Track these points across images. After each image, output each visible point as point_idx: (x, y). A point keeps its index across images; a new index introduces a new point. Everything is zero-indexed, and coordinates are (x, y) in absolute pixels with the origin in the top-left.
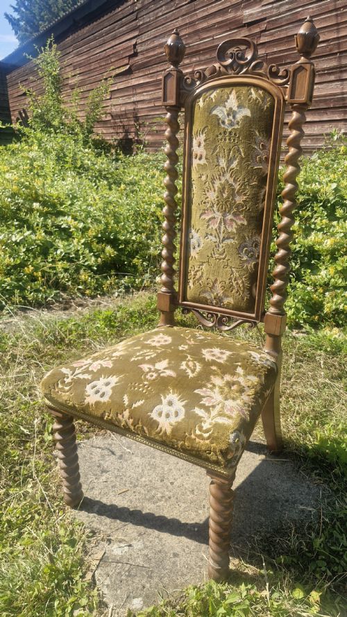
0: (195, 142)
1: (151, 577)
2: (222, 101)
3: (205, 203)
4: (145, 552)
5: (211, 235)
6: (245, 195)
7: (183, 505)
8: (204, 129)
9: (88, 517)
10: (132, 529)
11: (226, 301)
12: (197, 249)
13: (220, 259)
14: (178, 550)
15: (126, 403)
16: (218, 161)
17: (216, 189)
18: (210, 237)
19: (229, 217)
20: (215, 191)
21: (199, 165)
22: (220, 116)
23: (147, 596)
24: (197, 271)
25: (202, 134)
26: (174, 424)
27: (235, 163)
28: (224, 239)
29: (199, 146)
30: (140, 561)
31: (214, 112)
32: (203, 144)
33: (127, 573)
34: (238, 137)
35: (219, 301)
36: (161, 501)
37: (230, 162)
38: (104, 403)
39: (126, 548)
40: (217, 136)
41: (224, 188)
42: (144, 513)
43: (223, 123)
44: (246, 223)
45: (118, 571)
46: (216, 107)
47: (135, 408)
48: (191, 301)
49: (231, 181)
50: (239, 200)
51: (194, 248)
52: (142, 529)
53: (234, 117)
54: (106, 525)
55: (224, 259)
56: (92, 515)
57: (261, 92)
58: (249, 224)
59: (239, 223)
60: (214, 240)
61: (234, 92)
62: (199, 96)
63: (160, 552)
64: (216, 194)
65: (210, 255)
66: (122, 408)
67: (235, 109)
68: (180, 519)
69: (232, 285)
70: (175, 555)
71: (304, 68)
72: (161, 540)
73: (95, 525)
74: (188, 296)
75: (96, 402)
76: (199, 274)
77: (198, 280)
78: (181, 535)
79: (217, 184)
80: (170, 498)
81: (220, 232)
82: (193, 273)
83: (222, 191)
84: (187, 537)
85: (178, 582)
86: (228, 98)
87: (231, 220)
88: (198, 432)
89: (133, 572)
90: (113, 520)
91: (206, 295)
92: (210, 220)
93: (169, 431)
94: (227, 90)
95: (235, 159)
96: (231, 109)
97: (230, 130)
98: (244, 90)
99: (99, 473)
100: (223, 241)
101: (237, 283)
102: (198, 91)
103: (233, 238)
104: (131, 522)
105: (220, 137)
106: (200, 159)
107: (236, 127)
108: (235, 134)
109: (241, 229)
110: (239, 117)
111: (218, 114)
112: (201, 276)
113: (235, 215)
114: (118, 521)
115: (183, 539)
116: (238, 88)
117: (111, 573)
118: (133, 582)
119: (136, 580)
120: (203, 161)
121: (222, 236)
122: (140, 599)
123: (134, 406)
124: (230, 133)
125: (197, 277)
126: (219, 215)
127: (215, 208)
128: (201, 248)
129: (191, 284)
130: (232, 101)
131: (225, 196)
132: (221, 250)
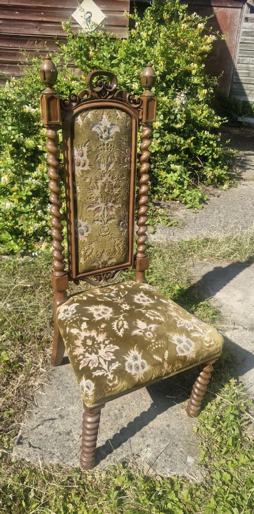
0: (76, 152)
1: (177, 445)
2: (97, 120)
3: (90, 198)
4: (157, 440)
5: (98, 220)
6: (119, 187)
7: (133, 403)
8: (86, 142)
9: (108, 460)
10: (135, 439)
11: (110, 262)
12: (86, 234)
13: (106, 236)
14: (165, 423)
15: (160, 360)
16: (99, 166)
17: (100, 187)
18: (96, 222)
19: (110, 204)
20: (98, 188)
21: (82, 171)
22: (99, 132)
23: (188, 453)
24: (87, 250)
25: (84, 146)
26: (194, 350)
27: (112, 166)
28: (108, 220)
29: (82, 156)
30: (163, 446)
31: (94, 129)
32: (85, 154)
33: (168, 456)
34: (114, 147)
35: (105, 263)
36: (122, 413)
37: (108, 166)
38: (149, 371)
39: (148, 448)
40: (98, 147)
41: (105, 185)
42: (126, 426)
43: (101, 137)
44: (120, 206)
45: (164, 460)
46: (94, 125)
47: (168, 358)
48: (82, 273)
49: (109, 180)
50: (116, 191)
51: (83, 234)
52: (138, 434)
53: (109, 133)
54: (122, 452)
55: (109, 234)
56: (108, 457)
57: (124, 113)
58: (123, 205)
59: (116, 207)
60: (100, 223)
61: (105, 113)
62: (77, 114)
63: (161, 432)
64: (99, 191)
65: (98, 235)
66: (160, 364)
67: (109, 126)
68: (144, 410)
69: (115, 250)
70: (168, 426)
71: (153, 99)
72: (153, 428)
73: (119, 459)
74: (80, 271)
75: (144, 374)
76: (89, 252)
77: (89, 255)
78: (155, 417)
79: (100, 183)
80: (123, 407)
81: (104, 217)
82: (82, 252)
83: (104, 187)
84: (160, 413)
85: (187, 434)
86: (102, 118)
87: (112, 206)
88: (207, 345)
89: (169, 453)
90: (121, 447)
91: (95, 264)
92: (96, 210)
93: (194, 356)
94: (99, 111)
95: (112, 163)
96: (106, 127)
97: (106, 142)
98: (112, 111)
99: (68, 437)
100: (107, 222)
101: (119, 248)
102: (75, 111)
103: (114, 218)
104: (129, 437)
105: (100, 148)
106: (84, 166)
107: (111, 140)
108: (111, 145)
109: (118, 210)
110: (113, 132)
111: (96, 130)
112: (91, 253)
113: (114, 202)
114: (124, 444)
115: (158, 416)
116: (108, 110)
117: (163, 465)
118: (176, 456)
119: (175, 453)
120: (86, 168)
121: (106, 219)
122: (188, 457)
123: (166, 357)
124: (108, 144)
125: (87, 254)
126: (103, 206)
127: (99, 201)
128: (89, 232)
129: (82, 261)
130: (105, 121)
131: (106, 190)
132: (106, 229)
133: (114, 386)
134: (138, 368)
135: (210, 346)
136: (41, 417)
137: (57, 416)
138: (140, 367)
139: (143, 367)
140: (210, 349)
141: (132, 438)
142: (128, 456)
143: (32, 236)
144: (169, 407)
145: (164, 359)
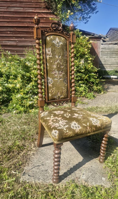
0: (47, 50)
1: (96, 174)
2: (55, 39)
3: (53, 69)
4: (87, 172)
5: (56, 78)
6: (63, 66)
8: (51, 46)
9: (65, 180)
10: (77, 172)
11: (61, 97)
12: (51, 83)
13: (59, 85)
14: (90, 166)
16: (56, 56)
17: (56, 64)
19: (60, 72)
20: (55, 65)
21: (49, 58)
22: (55, 43)
23: (102, 176)
24: (52, 90)
25: (50, 48)
26: (100, 123)
28: (60, 79)
29: (49, 52)
30: (90, 174)
31: (53, 42)
32: (50, 51)
33: (93, 178)
34: (61, 50)
35: (59, 97)
36: (70, 163)
37: (59, 57)
38: (81, 129)
39: (84, 175)
41: (58, 64)
42: (72, 167)
43: (56, 45)
44: (64, 74)
45: (91, 179)
46: (53, 40)
48: (50, 100)
49: (60, 62)
50: (62, 67)
51: (50, 83)
52: (78, 170)
54: (72, 177)
55: (60, 85)
56: (65, 179)
57: (64, 38)
58: (65, 74)
59: (63, 73)
60: (57, 79)
62: (47, 36)
63: (89, 169)
64: (56, 66)
65: (56, 84)
67: (59, 42)
68: (80, 161)
69: (63, 92)
72: (85, 167)
73: (70, 179)
75: (79, 130)
77: (53, 93)
78: (85, 164)
79: (56, 63)
82: (50, 91)
84: (87, 162)
85: (100, 169)
86: (56, 39)
87: (61, 73)
89: (93, 176)
91: (55, 97)
92: (55, 74)
94: (55, 36)
95: (60, 56)
96: (58, 42)
97: (58, 48)
98: (60, 37)
102: (46, 35)
103: (62, 78)
105: (56, 49)
106: (50, 55)
107: (60, 47)
109: (63, 75)
110: (60, 44)
112: (53, 92)
113: (62, 71)
114: (72, 174)
116: (58, 36)
117: (91, 181)
118: (97, 177)
120: (51, 56)
121: (59, 78)
122: (103, 178)
124: (59, 48)
126: (57, 72)
127: (56, 70)
128: (53, 83)
129: (50, 95)
130: (57, 40)
131: (59, 66)
132: (59, 82)
133: (67, 133)
134: (76, 127)
135: (106, 122)
136: (34, 165)
137: (41, 165)
138: (78, 127)
139: (79, 127)
140: (106, 123)
141: (75, 172)
142: (74, 178)
143: (29, 107)
144: (91, 160)
145: (87, 125)
